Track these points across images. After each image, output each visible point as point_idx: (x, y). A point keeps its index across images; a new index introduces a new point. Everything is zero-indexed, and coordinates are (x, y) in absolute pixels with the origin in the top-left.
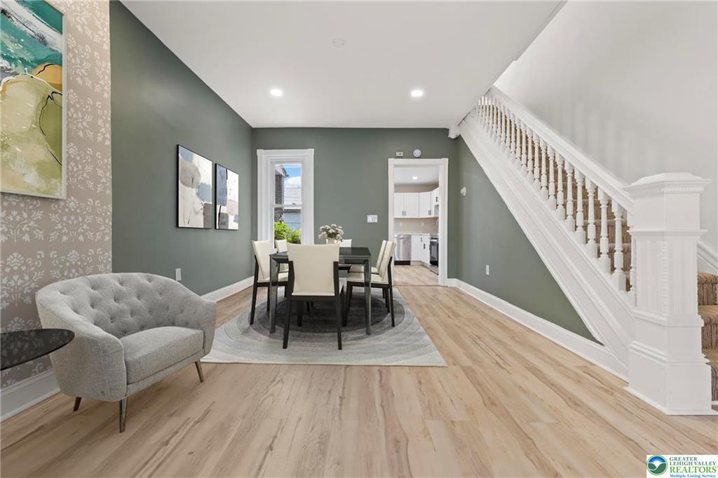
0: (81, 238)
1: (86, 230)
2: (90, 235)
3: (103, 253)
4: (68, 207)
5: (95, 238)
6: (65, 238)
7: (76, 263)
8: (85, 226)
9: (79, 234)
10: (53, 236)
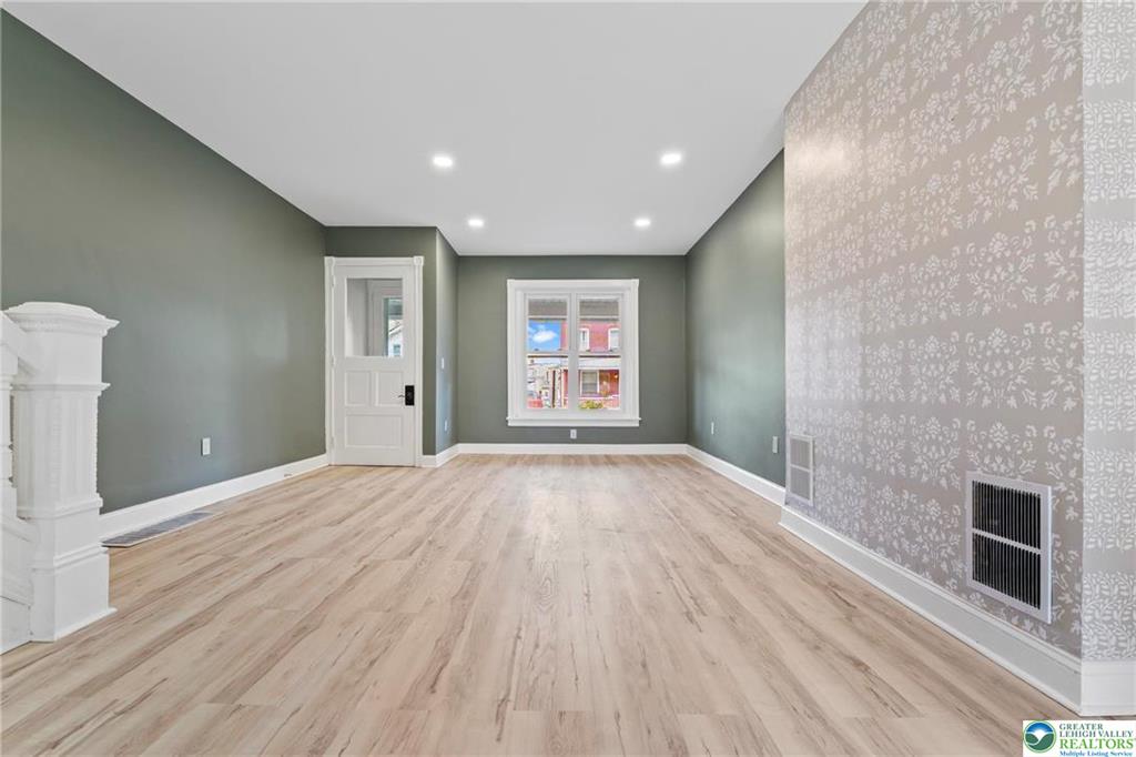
0: (1012, 402)
1: (1020, 387)
2: (1030, 397)
3: (1058, 439)
4: (990, 348)
5: (1039, 404)
6: (986, 401)
7: (1003, 447)
8: (1019, 380)
9: (1008, 395)
10: (971, 396)
